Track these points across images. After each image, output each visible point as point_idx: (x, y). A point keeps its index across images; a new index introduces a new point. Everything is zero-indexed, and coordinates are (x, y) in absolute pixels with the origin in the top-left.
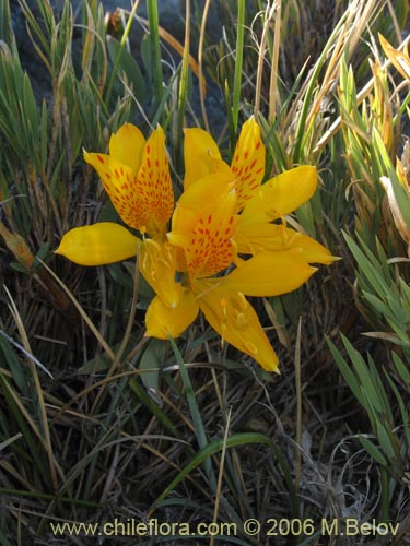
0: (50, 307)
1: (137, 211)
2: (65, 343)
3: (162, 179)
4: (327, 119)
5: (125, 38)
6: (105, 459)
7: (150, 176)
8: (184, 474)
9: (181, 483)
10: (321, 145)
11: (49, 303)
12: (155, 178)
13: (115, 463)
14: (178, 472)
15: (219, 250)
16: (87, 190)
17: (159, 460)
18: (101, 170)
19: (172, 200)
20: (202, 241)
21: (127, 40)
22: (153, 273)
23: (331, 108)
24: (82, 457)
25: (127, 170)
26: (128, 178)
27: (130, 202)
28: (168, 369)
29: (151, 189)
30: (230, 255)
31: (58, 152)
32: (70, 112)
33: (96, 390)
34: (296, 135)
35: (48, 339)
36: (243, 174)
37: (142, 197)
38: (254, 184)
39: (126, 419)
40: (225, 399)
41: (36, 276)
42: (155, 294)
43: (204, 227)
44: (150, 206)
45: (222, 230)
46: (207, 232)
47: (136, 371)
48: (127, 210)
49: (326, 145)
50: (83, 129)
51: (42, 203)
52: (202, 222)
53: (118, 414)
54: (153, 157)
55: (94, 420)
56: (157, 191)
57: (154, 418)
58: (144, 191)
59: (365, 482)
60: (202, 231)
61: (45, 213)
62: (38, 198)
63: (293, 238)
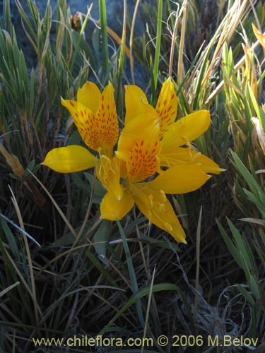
0: (33, 204)
1: (94, 138)
2: (42, 228)
3: (111, 117)
4: (214, 83)
5: (82, 32)
6: (68, 303)
7: (103, 115)
8: (120, 313)
9: (117, 319)
10: (210, 100)
11: (32, 201)
12: (106, 117)
13: (75, 306)
14: (116, 312)
15: (147, 164)
16: (59, 127)
17: (103, 304)
18: (72, 110)
19: (118, 131)
20: (137, 157)
21: (84, 33)
22: (105, 178)
23: (216, 76)
24: (53, 302)
25: (89, 111)
26: (89, 117)
27: (90, 132)
28: (112, 242)
29: (103, 124)
30: (155, 167)
31: (41, 103)
32: (48, 77)
33: (63, 258)
34: (195, 92)
36: (163, 115)
37: (98, 129)
38: (170, 122)
39: (83, 276)
40: (148, 263)
41: (25, 183)
42: (107, 191)
43: (138, 148)
44: (103, 135)
45: (150, 150)
46: (140, 152)
47: (91, 244)
48: (88, 137)
49: (213, 100)
51: (30, 135)
52: (137, 145)
53: (78, 273)
54: (106, 103)
55: (62, 277)
56: (107, 126)
57: (101, 276)
58: (100, 126)
59: (241, 316)
60: (137, 151)
61: (32, 142)
62: (28, 132)
63: (195, 156)
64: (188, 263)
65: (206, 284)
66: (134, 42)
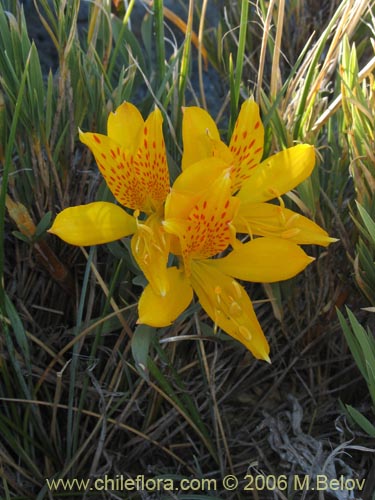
0: (48, 278)
1: (133, 190)
2: (62, 313)
3: (159, 161)
4: (325, 99)
5: (127, 19)
7: (147, 157)
10: (319, 125)
11: (48, 272)
12: (151, 159)
15: (215, 234)
18: (97, 149)
19: (168, 182)
20: (198, 228)
21: (129, 20)
22: (146, 256)
23: (330, 88)
25: (124, 151)
26: (124, 158)
28: (164, 340)
29: (147, 170)
30: (227, 238)
31: (62, 125)
32: (74, 85)
34: (296, 113)
35: (46, 309)
36: (242, 154)
37: (139, 177)
38: (252, 164)
41: (37, 246)
42: (148, 282)
43: (199, 213)
44: (147, 186)
45: (218, 215)
46: (203, 217)
48: (123, 189)
49: (323, 126)
50: (88, 101)
51: (45, 173)
52: (197, 208)
54: (150, 138)
56: (153, 172)
58: (141, 172)
60: (197, 217)
61: (47, 184)
62: (41, 168)
63: (291, 220)
64: (281, 371)
65: (306, 403)
66: (204, 37)
